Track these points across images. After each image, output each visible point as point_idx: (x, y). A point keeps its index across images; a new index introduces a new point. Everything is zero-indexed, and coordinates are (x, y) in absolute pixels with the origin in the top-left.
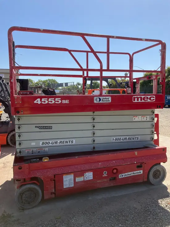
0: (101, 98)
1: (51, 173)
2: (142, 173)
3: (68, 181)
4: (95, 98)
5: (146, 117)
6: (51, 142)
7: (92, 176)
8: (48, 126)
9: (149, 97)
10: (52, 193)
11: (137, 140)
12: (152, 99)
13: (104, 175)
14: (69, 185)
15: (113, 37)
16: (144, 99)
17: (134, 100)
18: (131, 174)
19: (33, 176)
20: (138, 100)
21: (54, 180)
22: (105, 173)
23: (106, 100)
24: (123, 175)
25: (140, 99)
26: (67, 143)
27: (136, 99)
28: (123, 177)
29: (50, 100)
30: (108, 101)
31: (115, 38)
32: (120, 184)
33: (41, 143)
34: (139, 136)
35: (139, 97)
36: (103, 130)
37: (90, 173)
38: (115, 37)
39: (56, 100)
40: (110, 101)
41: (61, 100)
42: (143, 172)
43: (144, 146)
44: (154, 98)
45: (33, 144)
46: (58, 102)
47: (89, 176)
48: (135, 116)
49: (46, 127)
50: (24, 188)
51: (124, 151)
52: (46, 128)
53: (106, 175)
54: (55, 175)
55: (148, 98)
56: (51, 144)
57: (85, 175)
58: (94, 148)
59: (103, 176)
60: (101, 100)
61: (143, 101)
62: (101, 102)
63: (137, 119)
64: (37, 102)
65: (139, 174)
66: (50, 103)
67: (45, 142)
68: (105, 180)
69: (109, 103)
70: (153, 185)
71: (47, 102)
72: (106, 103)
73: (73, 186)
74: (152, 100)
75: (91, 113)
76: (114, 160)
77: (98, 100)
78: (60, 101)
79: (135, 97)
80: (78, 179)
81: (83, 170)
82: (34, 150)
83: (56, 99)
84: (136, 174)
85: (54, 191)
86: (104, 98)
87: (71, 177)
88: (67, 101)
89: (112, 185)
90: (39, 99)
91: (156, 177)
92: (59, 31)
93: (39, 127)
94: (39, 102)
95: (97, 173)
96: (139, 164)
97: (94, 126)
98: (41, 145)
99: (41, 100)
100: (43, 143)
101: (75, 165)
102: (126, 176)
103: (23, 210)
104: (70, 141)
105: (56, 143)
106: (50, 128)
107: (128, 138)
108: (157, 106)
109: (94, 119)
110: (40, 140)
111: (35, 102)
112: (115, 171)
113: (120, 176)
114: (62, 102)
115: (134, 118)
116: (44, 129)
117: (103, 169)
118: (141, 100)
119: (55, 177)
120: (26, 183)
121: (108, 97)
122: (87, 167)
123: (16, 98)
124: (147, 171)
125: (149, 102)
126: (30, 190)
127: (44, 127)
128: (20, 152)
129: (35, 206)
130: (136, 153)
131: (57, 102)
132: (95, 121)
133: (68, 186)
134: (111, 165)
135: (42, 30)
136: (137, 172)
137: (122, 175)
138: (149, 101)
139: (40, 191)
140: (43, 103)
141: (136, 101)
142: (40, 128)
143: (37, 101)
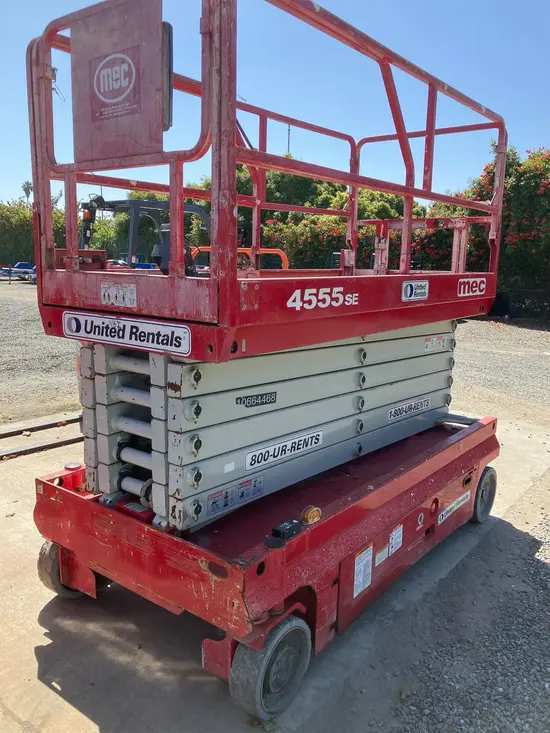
0: (413, 284)
2: (469, 497)
3: (363, 572)
4: (404, 285)
5: (443, 338)
7: (401, 538)
9: (479, 281)
10: (330, 628)
11: (427, 408)
14: (364, 584)
18: (454, 506)
20: (464, 290)
21: (339, 581)
22: (421, 519)
23: (420, 291)
24: (444, 513)
25: (466, 288)
27: (462, 288)
29: (321, 293)
30: (423, 294)
34: (430, 395)
35: (466, 280)
37: (399, 528)
39: (333, 296)
40: (427, 296)
41: (344, 294)
44: (484, 286)
45: (230, 467)
46: (337, 301)
47: (397, 538)
48: (428, 337)
52: (261, 400)
54: (340, 564)
55: (477, 285)
57: (390, 540)
58: (360, 448)
59: (417, 529)
60: (414, 290)
61: (470, 293)
62: (412, 298)
64: (293, 304)
65: (465, 501)
66: (320, 304)
68: (420, 541)
69: (424, 300)
71: (314, 303)
72: (419, 302)
73: (369, 582)
74: (481, 291)
77: (409, 291)
78: (341, 299)
79: (462, 280)
82: (229, 490)
83: (334, 289)
84: (461, 504)
85: (335, 618)
86: (419, 283)
87: (368, 554)
88: (354, 298)
89: (428, 549)
93: (246, 398)
94: (298, 305)
96: (467, 475)
97: (363, 380)
99: (302, 298)
102: (448, 515)
106: (270, 398)
107: (413, 405)
108: (480, 307)
109: (364, 356)
110: (245, 451)
111: (290, 303)
112: (433, 507)
113: (440, 519)
114: (344, 300)
115: (426, 344)
116: (257, 404)
119: (339, 572)
121: (424, 283)
123: (245, 287)
125: (477, 296)
127: (257, 396)
128: (198, 510)
130: (462, 445)
131: (334, 303)
133: (360, 589)
136: (462, 498)
137: (443, 516)
138: (478, 292)
140: (306, 306)
141: (462, 292)
142: (249, 401)
143: (294, 300)
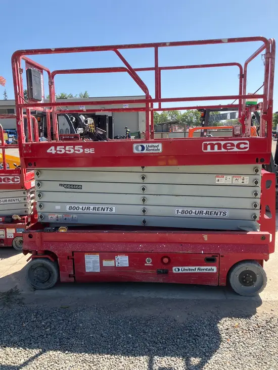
0: (145, 145)
1: (68, 249)
2: (215, 271)
3: (92, 263)
4: (135, 145)
5: (242, 177)
6: (81, 207)
7: (128, 262)
8: (76, 185)
9: (236, 143)
10: (70, 276)
11: (225, 217)
12: (242, 146)
13: (146, 263)
14: (93, 269)
15: (164, 44)
16: (225, 146)
17: (206, 148)
18: (195, 269)
19: (45, 249)
20: (212, 148)
21: (73, 259)
22: (149, 261)
23: (152, 148)
24: (180, 268)
25: (216, 147)
26: (104, 210)
27: (209, 147)
28: (180, 271)
29: (67, 148)
30: (156, 150)
31: (169, 46)
32: (174, 282)
33: (68, 207)
34: (227, 210)
35: (214, 142)
36: (160, 195)
37: (125, 257)
38: (167, 44)
39: (76, 149)
40: (161, 151)
41: (83, 148)
42: (219, 269)
43: (238, 228)
44: (248, 146)
45: (58, 207)
46: (79, 151)
47: (123, 261)
48: (220, 175)
49: (73, 185)
50: (35, 261)
51: (183, 232)
52: (73, 187)
53: (151, 265)
54: (73, 252)
55: (233, 145)
56: (81, 210)
57: (116, 259)
58: (144, 222)
59: (145, 265)
60: (146, 148)
61: (223, 150)
62: (145, 151)
63: (223, 181)
64: (51, 152)
65: (210, 271)
66: (67, 152)
67: (73, 206)
68: (149, 272)
69: (158, 153)
70: (238, 294)
71: (63, 151)
72: (153, 153)
73: (98, 270)
74: (242, 149)
75: (139, 169)
76: (164, 243)
77: (140, 148)
78: (81, 151)
79: (208, 143)
80: (106, 263)
81: (113, 251)
82: (60, 216)
83: (76, 147)
84: (204, 271)
85: (72, 273)
86: (150, 145)
87: (96, 258)
88: (91, 151)
89: (161, 281)
90: (53, 148)
91: (246, 282)
92: (76, 48)
94: (54, 152)
95: (136, 259)
96: (210, 256)
97: (143, 189)
98: (68, 210)
99: (55, 149)
100: (70, 208)
101: (102, 242)
102: (186, 272)
103: (35, 289)
104: (107, 208)
105: (88, 209)
106: (80, 187)
107: (205, 212)
108: (257, 159)
109: (143, 178)
110: (65, 204)
111: (48, 151)
112: (166, 260)
113: (175, 270)
114: (84, 151)
115: (217, 179)
116: (71, 188)
117: (145, 254)
118: (219, 148)
119: (73, 255)
120: (37, 256)
121: (156, 145)
122: (121, 247)
123: (24, 146)
124: (227, 270)
125: (236, 152)
126: (43, 266)
127: (71, 185)
128: (41, 217)
129: (50, 288)
130: (206, 237)
131: (77, 152)
132: (146, 181)
133: (91, 270)
134: (159, 251)
135: (53, 50)
136: (205, 268)
137: (179, 270)
138: (236, 149)
139: (55, 270)
140: (58, 152)
141: (209, 150)
142: (66, 186)
143: (51, 150)
